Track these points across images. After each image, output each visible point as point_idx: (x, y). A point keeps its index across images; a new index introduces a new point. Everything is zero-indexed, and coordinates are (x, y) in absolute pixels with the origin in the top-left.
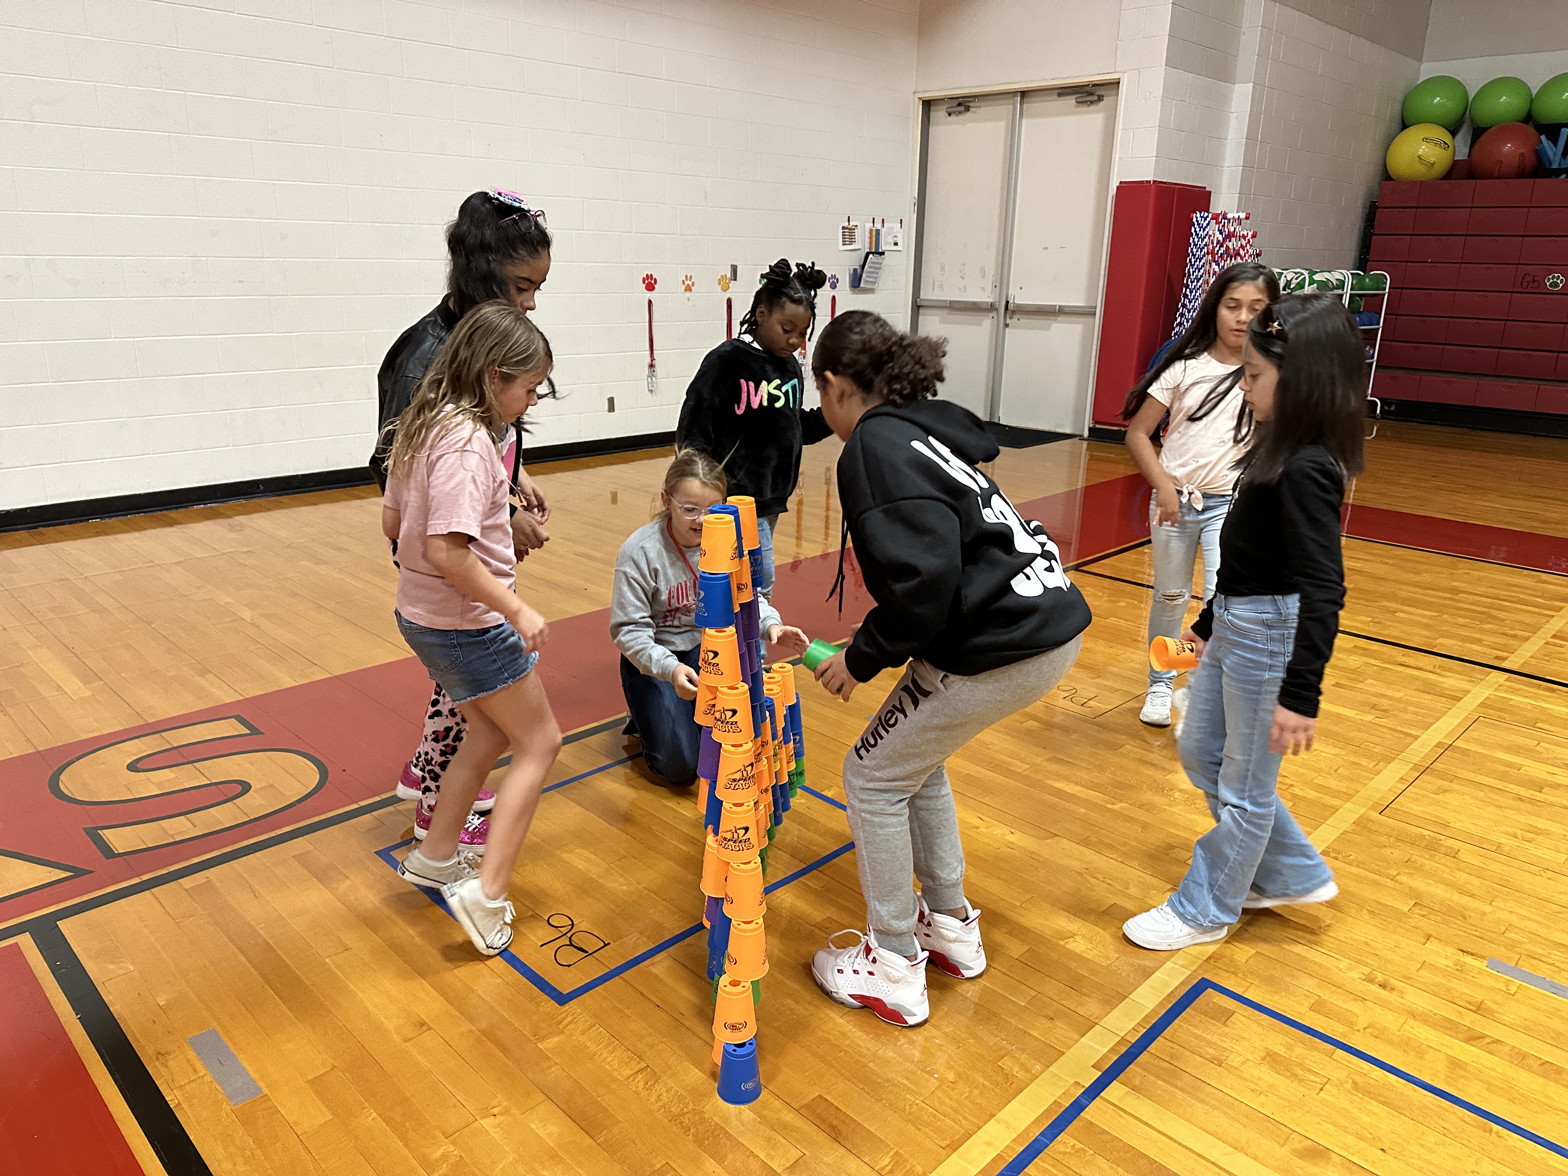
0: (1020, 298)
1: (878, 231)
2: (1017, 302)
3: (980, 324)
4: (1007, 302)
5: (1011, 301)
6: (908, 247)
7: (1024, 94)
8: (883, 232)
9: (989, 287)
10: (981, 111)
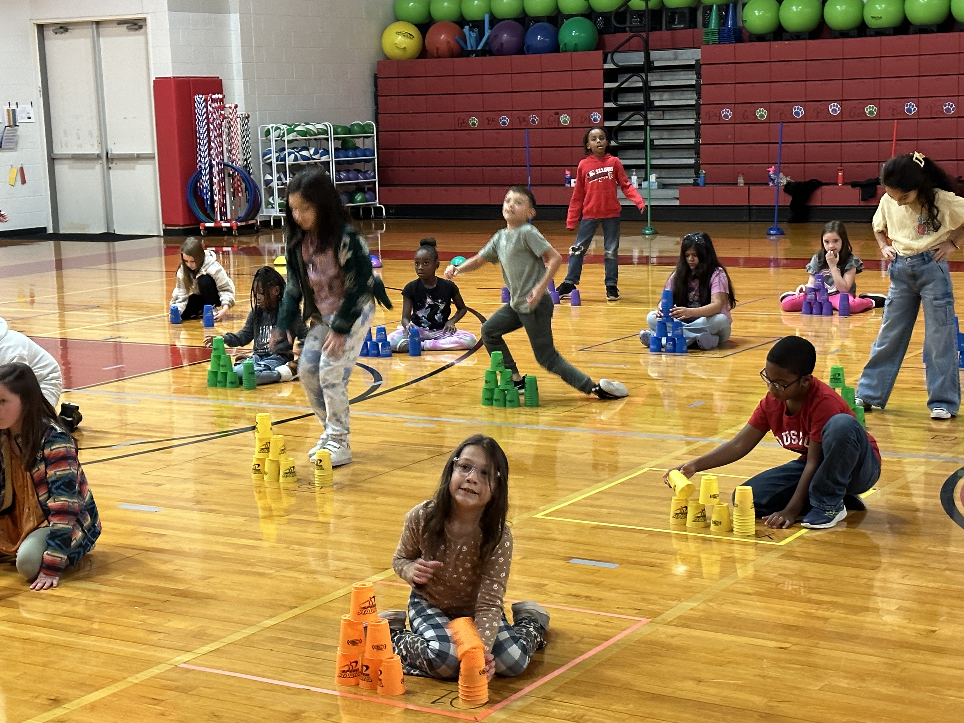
0: (116, 150)
1: (14, 111)
2: (114, 153)
3: (94, 168)
4: (107, 153)
5: (110, 152)
6: (39, 120)
7: (98, 23)
8: (18, 111)
9: (96, 145)
10: (74, 32)
